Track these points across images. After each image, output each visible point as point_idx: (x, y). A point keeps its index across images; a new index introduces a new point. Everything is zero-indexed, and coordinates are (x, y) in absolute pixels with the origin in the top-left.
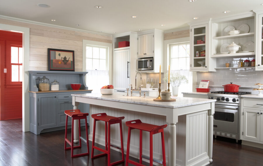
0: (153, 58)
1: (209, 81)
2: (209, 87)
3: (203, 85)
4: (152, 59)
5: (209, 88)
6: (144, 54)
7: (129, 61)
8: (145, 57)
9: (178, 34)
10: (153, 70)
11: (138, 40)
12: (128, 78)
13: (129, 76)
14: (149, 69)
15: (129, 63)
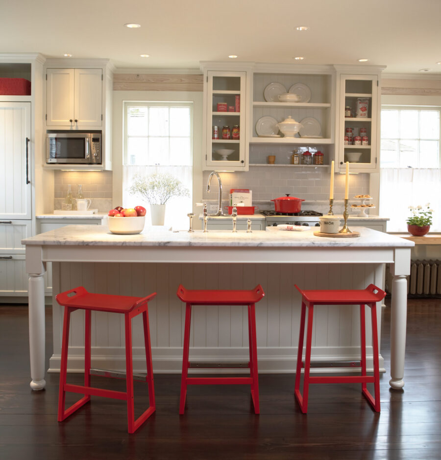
0: (100, 132)
1: (251, 191)
2: (253, 203)
3: (243, 201)
4: (97, 136)
5: (254, 206)
6: (71, 121)
7: (29, 138)
8: (74, 128)
9: (153, 82)
10: (101, 164)
11: (47, 79)
12: (27, 184)
13: (29, 180)
14: (90, 162)
15: (29, 143)
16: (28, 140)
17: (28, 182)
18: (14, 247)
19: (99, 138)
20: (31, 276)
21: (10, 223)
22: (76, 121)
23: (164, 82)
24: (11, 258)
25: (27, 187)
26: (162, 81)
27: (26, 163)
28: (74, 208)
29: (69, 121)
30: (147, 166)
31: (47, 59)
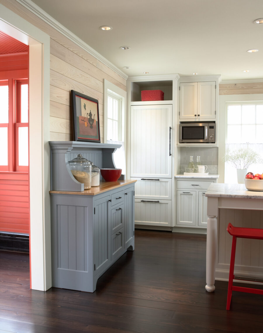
0: (214, 122)
4: (212, 125)
6: (195, 115)
7: (171, 127)
8: (197, 120)
9: (246, 88)
10: (215, 143)
11: (180, 90)
12: (170, 156)
13: (171, 153)
14: (207, 142)
15: (171, 130)
16: (170, 128)
17: (170, 155)
18: (160, 195)
19: (214, 126)
20: (209, 217)
21: (159, 180)
22: (199, 115)
23: (254, 88)
24: (158, 202)
25: (169, 158)
26: (252, 87)
27: (169, 143)
28: (196, 171)
29: (194, 115)
30: (241, 144)
31: (180, 77)
